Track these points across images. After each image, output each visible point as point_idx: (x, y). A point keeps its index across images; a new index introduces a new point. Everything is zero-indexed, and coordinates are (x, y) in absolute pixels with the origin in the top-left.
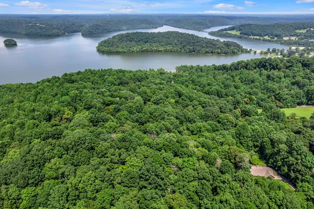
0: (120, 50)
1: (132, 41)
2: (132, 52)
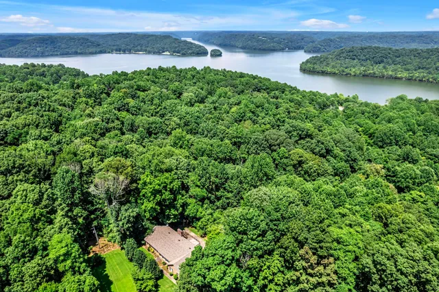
0: (329, 70)
1: (354, 59)
2: (347, 74)
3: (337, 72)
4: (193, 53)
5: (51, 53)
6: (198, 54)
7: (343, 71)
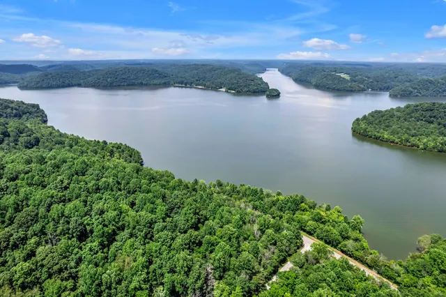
1: (431, 122)
3: (397, 140)
4: (249, 91)
5: (118, 84)
6: (254, 92)
7: (407, 141)
